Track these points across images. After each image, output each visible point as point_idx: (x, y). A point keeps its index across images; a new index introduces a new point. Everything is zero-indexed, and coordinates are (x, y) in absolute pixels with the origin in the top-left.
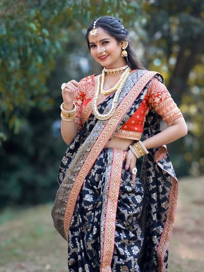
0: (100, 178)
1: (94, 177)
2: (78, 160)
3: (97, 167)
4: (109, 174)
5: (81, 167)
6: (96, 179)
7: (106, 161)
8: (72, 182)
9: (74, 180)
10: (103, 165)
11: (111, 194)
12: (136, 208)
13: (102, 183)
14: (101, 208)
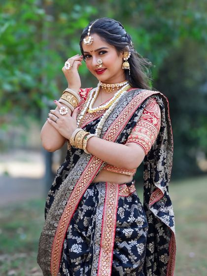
0: (90, 222)
1: (82, 221)
2: (60, 201)
3: (85, 208)
4: (100, 217)
5: (63, 209)
6: (85, 223)
7: (97, 199)
8: (54, 228)
9: (56, 225)
10: (93, 205)
11: (104, 243)
12: (136, 261)
13: (92, 229)
14: (91, 261)
